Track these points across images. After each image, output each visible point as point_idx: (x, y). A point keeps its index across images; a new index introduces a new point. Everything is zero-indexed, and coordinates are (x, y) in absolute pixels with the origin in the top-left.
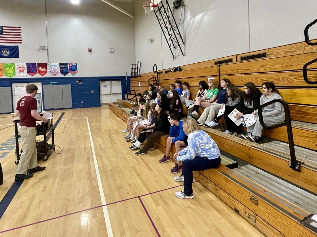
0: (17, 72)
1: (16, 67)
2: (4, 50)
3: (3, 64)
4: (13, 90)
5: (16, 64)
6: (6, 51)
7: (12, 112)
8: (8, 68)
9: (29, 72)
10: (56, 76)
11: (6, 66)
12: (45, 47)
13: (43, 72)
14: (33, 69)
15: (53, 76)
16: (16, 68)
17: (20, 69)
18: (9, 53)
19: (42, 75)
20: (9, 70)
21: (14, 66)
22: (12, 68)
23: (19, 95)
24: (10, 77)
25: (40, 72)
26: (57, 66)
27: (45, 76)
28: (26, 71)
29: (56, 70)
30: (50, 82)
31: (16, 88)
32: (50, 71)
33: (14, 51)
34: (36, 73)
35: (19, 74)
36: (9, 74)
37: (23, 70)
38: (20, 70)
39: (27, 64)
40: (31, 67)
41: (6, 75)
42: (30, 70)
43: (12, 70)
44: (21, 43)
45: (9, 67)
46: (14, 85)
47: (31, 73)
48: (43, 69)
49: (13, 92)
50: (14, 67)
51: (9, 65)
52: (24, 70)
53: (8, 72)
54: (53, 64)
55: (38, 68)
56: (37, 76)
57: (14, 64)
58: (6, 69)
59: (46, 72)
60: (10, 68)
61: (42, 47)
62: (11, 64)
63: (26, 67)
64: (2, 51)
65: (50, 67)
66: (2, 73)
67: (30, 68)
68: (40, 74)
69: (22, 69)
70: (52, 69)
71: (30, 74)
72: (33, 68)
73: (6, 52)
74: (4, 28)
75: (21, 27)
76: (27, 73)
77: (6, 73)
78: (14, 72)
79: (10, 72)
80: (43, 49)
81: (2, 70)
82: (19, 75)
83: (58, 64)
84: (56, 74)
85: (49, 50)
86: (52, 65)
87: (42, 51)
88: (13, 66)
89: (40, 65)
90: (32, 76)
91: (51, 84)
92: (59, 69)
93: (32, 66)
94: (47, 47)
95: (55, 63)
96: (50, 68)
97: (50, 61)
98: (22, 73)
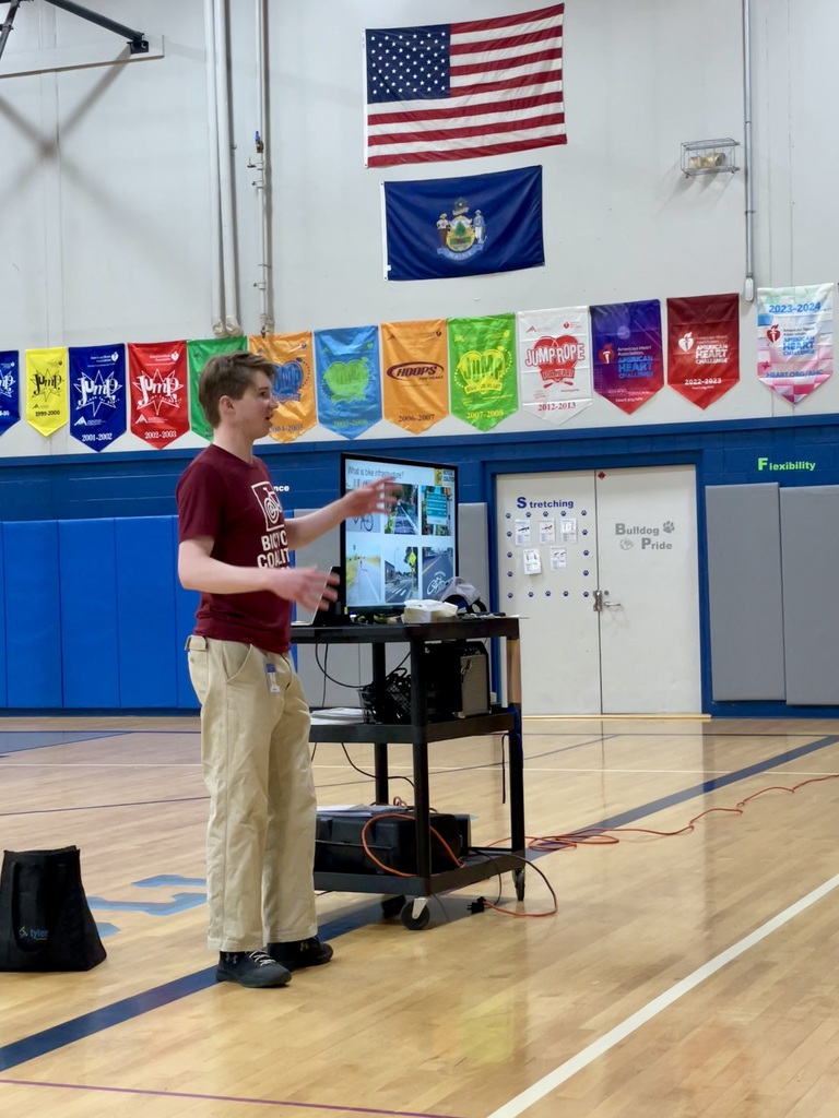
0: (529, 377)
1: (526, 340)
2: (451, 218)
3: (446, 323)
4: (504, 526)
5: (522, 323)
6: (466, 222)
8: (474, 355)
9: (608, 379)
10: (809, 407)
11: (459, 338)
12: (726, 151)
13: (706, 371)
14: (633, 355)
15: (784, 410)
16: (521, 353)
17: (545, 355)
18: (478, 233)
19: (703, 399)
20: (476, 369)
21: (513, 336)
22: (498, 355)
23: (535, 568)
24: (483, 424)
25: (683, 373)
26: (819, 315)
27: (724, 409)
28: (585, 370)
29: (809, 347)
30: (762, 463)
31: (519, 518)
32: (765, 357)
33: (509, 212)
34: (654, 386)
35: (538, 396)
36: (476, 398)
37: (570, 365)
38: (545, 367)
39: (593, 310)
40: (623, 332)
41: (461, 412)
42: (615, 358)
43: (495, 365)
44: (561, 140)
45: (480, 348)
46: (509, 488)
47: (623, 383)
48: (709, 351)
49: (505, 544)
50: (511, 346)
51: (477, 326)
52: (577, 367)
53: (473, 386)
54: (784, 300)
55: (673, 345)
56: (667, 407)
57: (512, 317)
58: (463, 365)
59: (730, 373)
60: (486, 353)
61: (702, 153)
62: (488, 321)
63: (585, 335)
64: (442, 223)
65: (763, 321)
66: (435, 390)
67: (616, 343)
68: (688, 392)
69: (564, 354)
70: (779, 344)
71: (612, 399)
72: (638, 338)
73: (461, 229)
74: (456, 39)
75: (559, 9)
76: (596, 385)
77: (458, 394)
78: (511, 381)
79: (484, 383)
80: (712, 172)
81: (438, 372)
82: (544, 407)
83: (827, 292)
84: (804, 390)
85: (761, 170)
86: (777, 310)
87: (706, 183)
88: (507, 334)
89: (686, 317)
90: (629, 408)
91: (767, 476)
92: (832, 343)
93: (631, 325)
94: (739, 151)
95: (800, 289)
96: (762, 332)
97: (763, 269)
98: (558, 391)
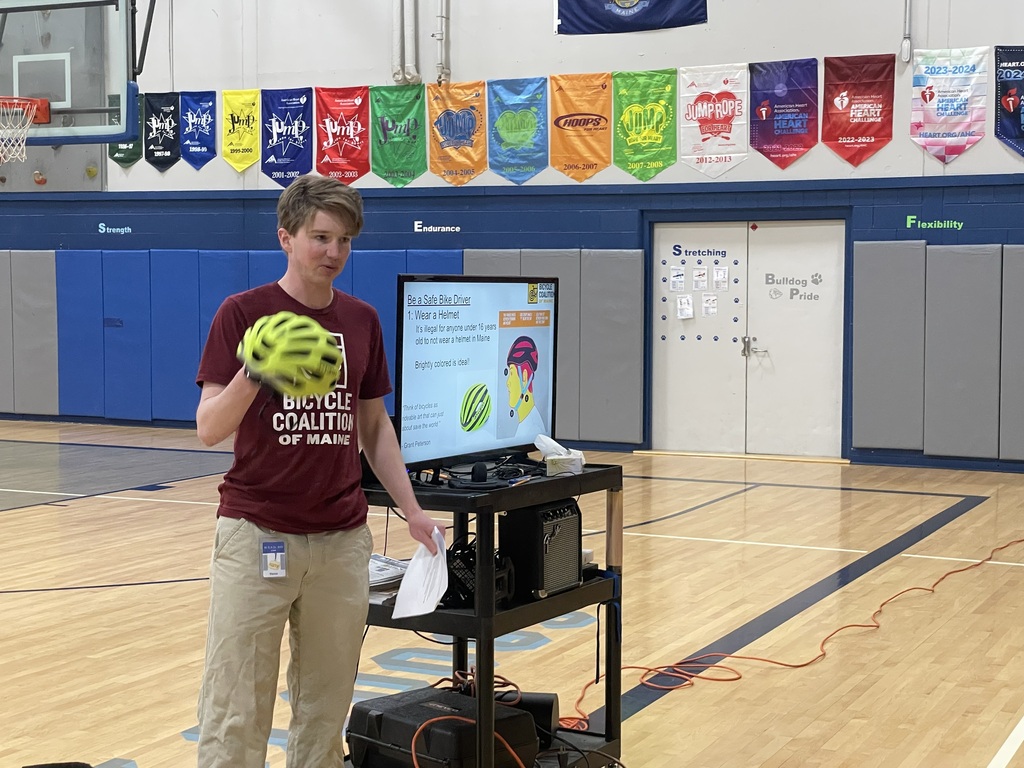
0: (688, 130)
1: (686, 95)
3: (611, 76)
4: (659, 271)
5: (684, 78)
7: (638, 439)
8: (637, 109)
9: (764, 135)
10: (959, 167)
11: (623, 91)
13: (861, 129)
14: (789, 113)
15: (936, 170)
16: (682, 108)
17: (704, 110)
19: (856, 158)
20: (638, 122)
21: (674, 90)
22: (660, 109)
23: (689, 312)
24: (641, 175)
25: (837, 132)
26: (975, 77)
27: (877, 167)
28: (742, 124)
29: (962, 109)
30: (910, 221)
31: (674, 263)
32: (918, 118)
34: (808, 142)
35: (696, 148)
36: (637, 149)
37: (728, 120)
38: (703, 121)
39: (752, 67)
40: (780, 90)
41: (623, 163)
42: (771, 115)
43: (656, 119)
45: (643, 102)
46: (666, 237)
47: (779, 139)
48: (863, 110)
49: (660, 289)
50: (672, 100)
51: (641, 80)
52: (734, 122)
53: (635, 138)
54: (940, 62)
55: (828, 103)
56: (820, 164)
57: (675, 72)
58: (626, 118)
59: (883, 132)
60: (649, 107)
62: (651, 76)
63: (743, 93)
65: (918, 82)
66: (599, 141)
67: (774, 100)
68: (840, 150)
69: (722, 109)
70: (933, 104)
71: (767, 154)
72: (794, 96)
76: (753, 142)
77: (620, 145)
78: (671, 135)
79: (644, 136)
81: (603, 123)
82: (701, 160)
83: (981, 57)
84: (957, 150)
86: (933, 71)
88: (668, 88)
89: (844, 78)
90: (783, 163)
91: (915, 233)
92: (985, 105)
93: (788, 84)
95: (956, 52)
96: (917, 92)
97: (920, 31)
98: (715, 144)
